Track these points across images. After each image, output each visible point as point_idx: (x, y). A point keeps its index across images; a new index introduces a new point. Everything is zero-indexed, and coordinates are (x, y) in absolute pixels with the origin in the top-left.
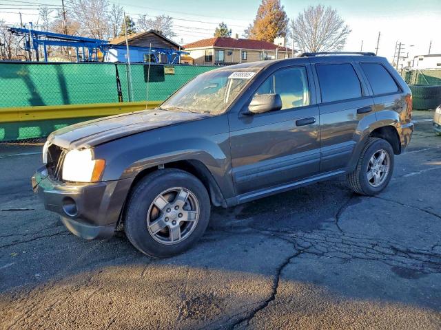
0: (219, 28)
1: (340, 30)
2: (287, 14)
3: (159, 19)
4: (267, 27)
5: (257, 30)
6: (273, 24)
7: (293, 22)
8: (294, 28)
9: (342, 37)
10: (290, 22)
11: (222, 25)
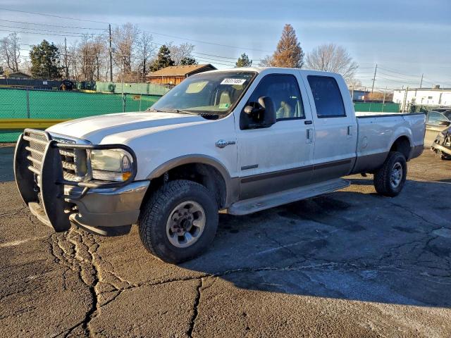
0: (241, 58)
1: (349, 66)
2: (303, 49)
3: (183, 46)
4: (286, 60)
5: (276, 62)
6: (291, 57)
7: (308, 57)
8: (309, 62)
9: (351, 72)
10: (305, 57)
11: (244, 56)
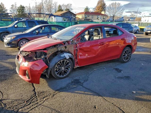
1: (121, 9)
4: (100, 8)
5: (97, 9)
10: (107, 7)
11: (87, 7)
